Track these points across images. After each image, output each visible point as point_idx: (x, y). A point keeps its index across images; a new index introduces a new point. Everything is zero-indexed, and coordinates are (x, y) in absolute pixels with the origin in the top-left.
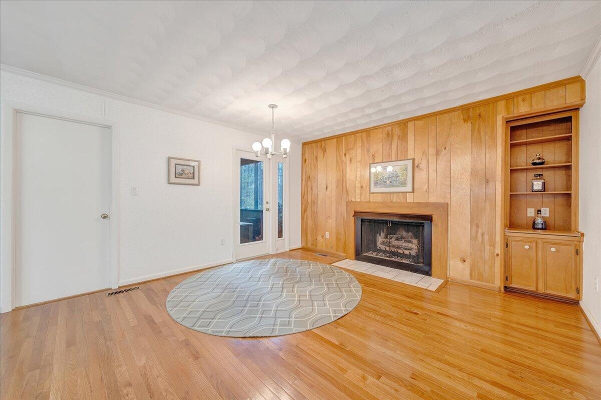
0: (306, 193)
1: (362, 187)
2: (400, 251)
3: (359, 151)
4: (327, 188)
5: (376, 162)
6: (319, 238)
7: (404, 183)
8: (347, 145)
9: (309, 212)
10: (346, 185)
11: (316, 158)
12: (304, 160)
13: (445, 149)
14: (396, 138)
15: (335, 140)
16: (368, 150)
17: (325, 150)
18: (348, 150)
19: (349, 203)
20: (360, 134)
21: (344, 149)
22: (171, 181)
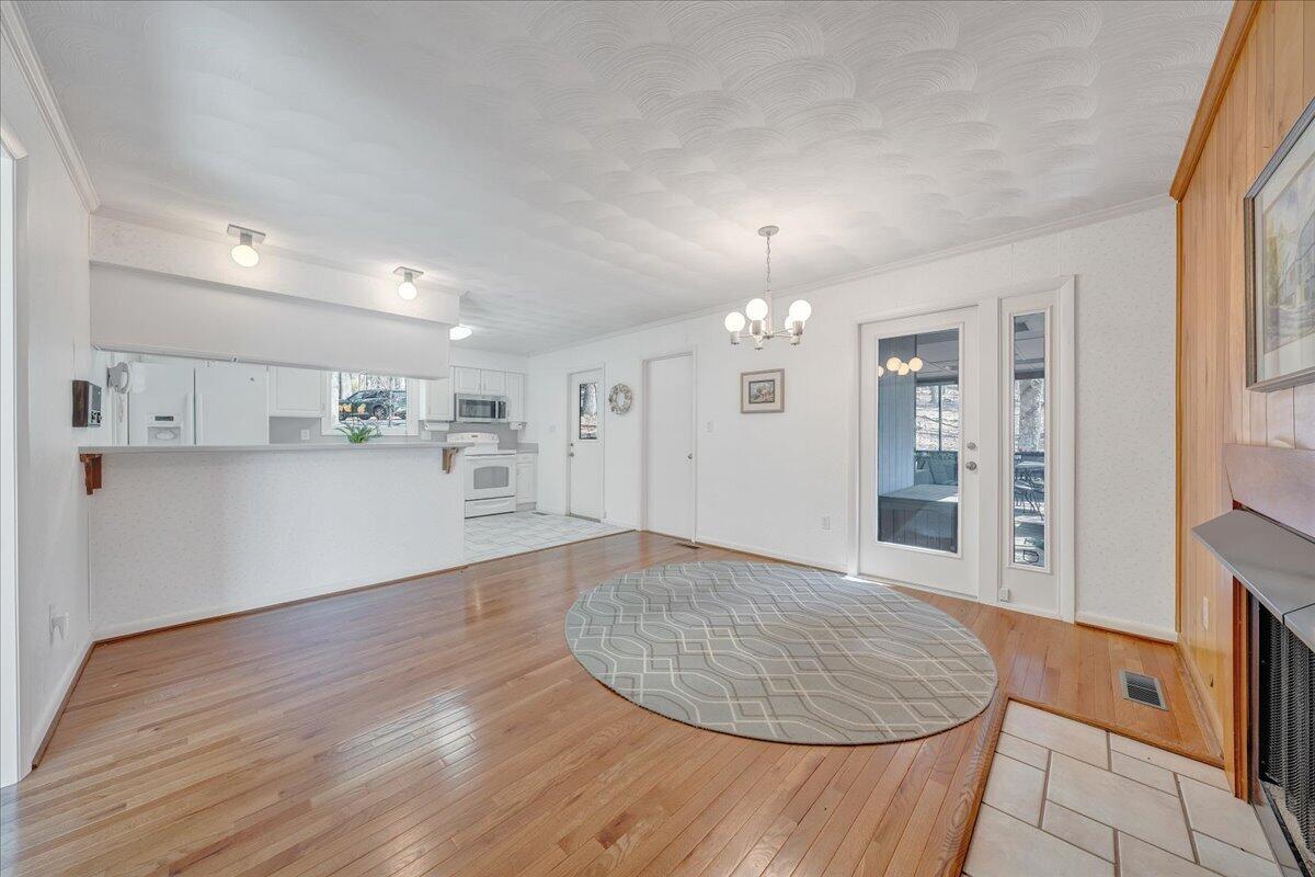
22: (745, 409)
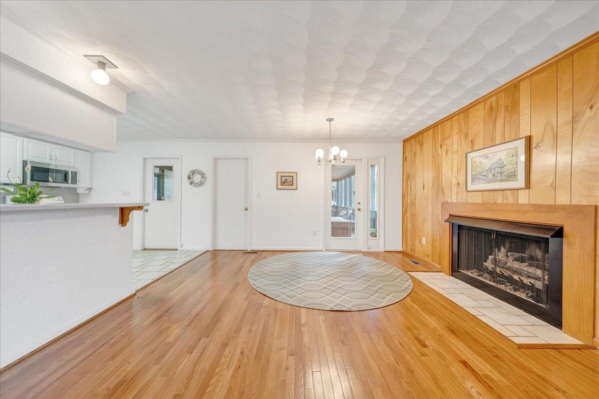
0: (406, 194)
1: (458, 184)
2: (516, 277)
3: (455, 138)
4: (424, 187)
5: (475, 149)
6: (417, 243)
7: (512, 176)
8: (443, 133)
9: (408, 214)
10: (442, 182)
11: (415, 154)
12: (405, 159)
13: (591, 107)
14: (503, 109)
15: (431, 131)
16: (466, 135)
17: (422, 143)
18: (443, 140)
19: (444, 204)
20: (457, 117)
21: (440, 139)
22: (279, 188)
